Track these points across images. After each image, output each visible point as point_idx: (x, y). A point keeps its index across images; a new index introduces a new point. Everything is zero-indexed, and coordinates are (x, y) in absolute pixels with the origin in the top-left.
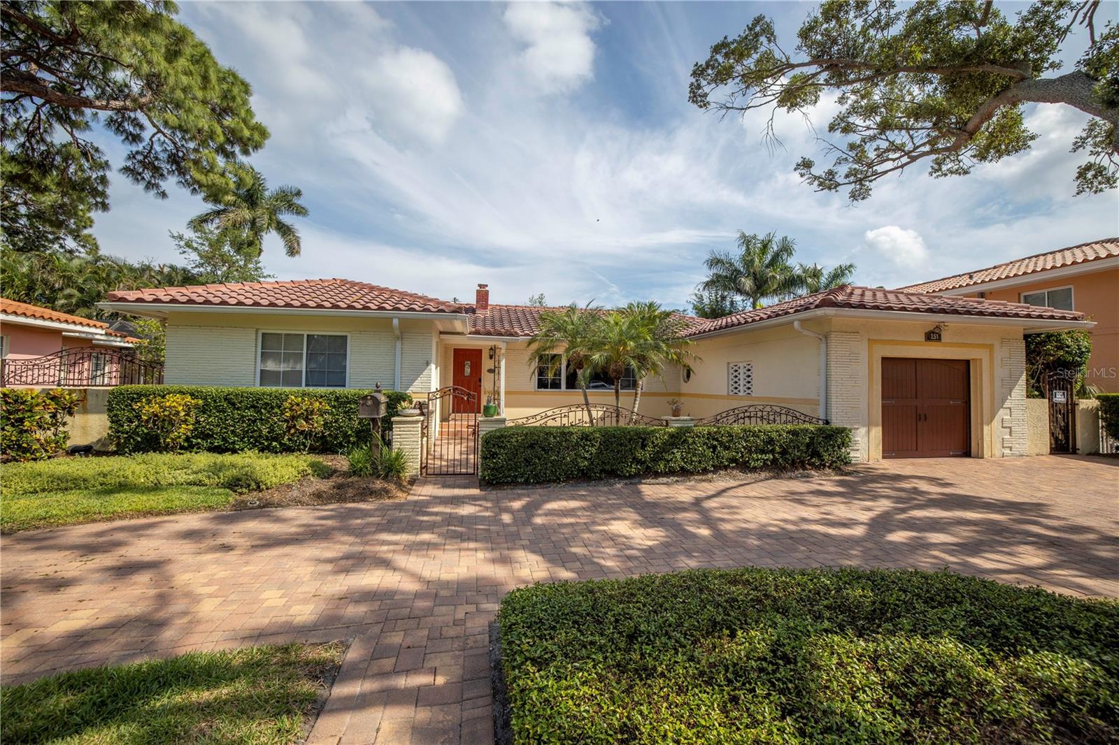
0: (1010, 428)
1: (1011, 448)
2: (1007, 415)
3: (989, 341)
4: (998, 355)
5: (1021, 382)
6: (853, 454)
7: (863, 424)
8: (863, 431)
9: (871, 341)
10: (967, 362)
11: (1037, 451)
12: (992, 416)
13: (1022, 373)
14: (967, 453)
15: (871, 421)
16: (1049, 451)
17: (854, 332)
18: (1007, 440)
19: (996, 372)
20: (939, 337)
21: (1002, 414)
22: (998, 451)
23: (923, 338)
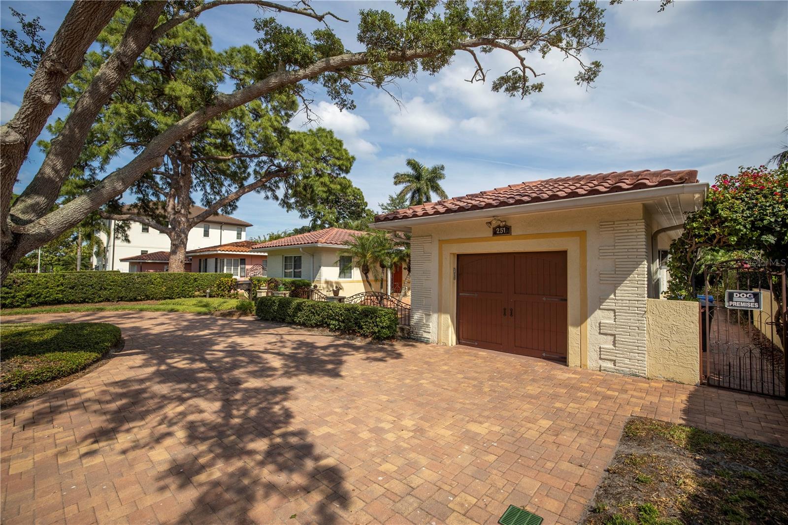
0: (614, 335)
1: (614, 362)
2: (609, 318)
3: (577, 228)
4: (593, 242)
5: (634, 276)
6: (425, 335)
7: (434, 312)
8: (435, 317)
9: (441, 242)
10: (563, 254)
11: (670, 376)
12: (583, 318)
13: (638, 264)
14: (562, 359)
15: (440, 310)
16: (697, 380)
17: (427, 236)
18: (608, 351)
19: (588, 264)
20: (507, 230)
21: (600, 316)
22: (592, 362)
23: (491, 234)
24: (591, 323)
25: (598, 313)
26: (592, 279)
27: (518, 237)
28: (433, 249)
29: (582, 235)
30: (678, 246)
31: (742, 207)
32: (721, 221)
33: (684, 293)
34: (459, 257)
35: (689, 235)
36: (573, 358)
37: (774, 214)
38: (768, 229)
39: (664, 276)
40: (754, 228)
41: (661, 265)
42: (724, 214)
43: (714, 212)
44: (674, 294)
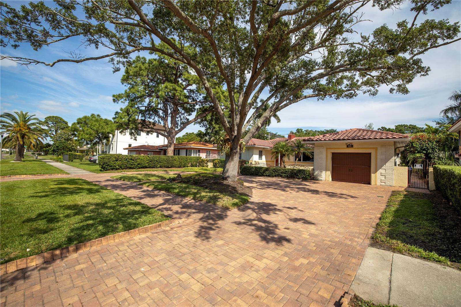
0: (385, 176)
1: (385, 183)
2: (383, 171)
3: (375, 147)
4: (380, 151)
5: (391, 160)
6: (320, 178)
7: (324, 171)
8: (324, 172)
9: (327, 149)
10: (370, 154)
11: (400, 186)
12: (376, 171)
13: (392, 157)
14: (369, 183)
15: (326, 170)
16: (407, 186)
17: (322, 146)
18: (383, 180)
19: (378, 157)
20: (352, 146)
21: (381, 171)
22: (378, 183)
23: (346, 147)
24: (378, 173)
25: (380, 170)
26: (379, 161)
27: (355, 148)
28: (324, 151)
29: (376, 149)
30: (403, 153)
31: (419, 144)
32: (414, 147)
33: (404, 164)
34: (333, 153)
35: (406, 150)
36: (373, 182)
37: (425, 146)
38: (424, 150)
39: (398, 161)
40: (421, 149)
41: (397, 157)
42: (414, 145)
43: (412, 145)
44: (401, 165)
